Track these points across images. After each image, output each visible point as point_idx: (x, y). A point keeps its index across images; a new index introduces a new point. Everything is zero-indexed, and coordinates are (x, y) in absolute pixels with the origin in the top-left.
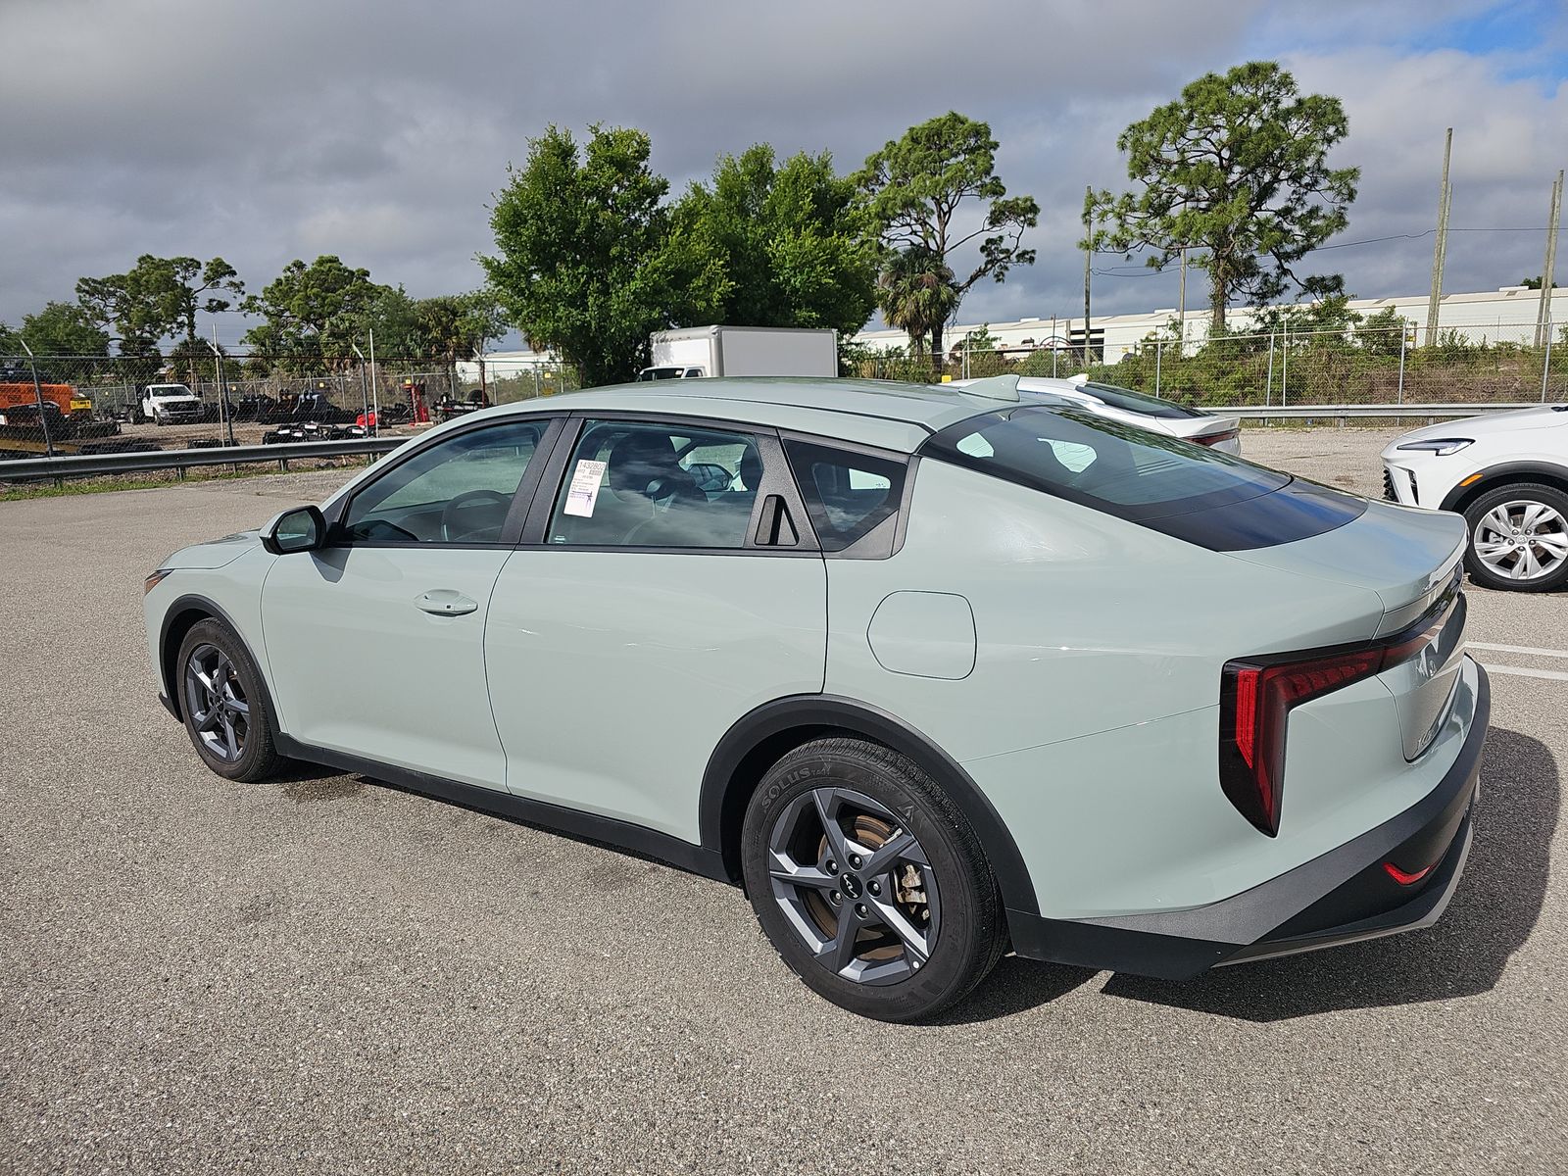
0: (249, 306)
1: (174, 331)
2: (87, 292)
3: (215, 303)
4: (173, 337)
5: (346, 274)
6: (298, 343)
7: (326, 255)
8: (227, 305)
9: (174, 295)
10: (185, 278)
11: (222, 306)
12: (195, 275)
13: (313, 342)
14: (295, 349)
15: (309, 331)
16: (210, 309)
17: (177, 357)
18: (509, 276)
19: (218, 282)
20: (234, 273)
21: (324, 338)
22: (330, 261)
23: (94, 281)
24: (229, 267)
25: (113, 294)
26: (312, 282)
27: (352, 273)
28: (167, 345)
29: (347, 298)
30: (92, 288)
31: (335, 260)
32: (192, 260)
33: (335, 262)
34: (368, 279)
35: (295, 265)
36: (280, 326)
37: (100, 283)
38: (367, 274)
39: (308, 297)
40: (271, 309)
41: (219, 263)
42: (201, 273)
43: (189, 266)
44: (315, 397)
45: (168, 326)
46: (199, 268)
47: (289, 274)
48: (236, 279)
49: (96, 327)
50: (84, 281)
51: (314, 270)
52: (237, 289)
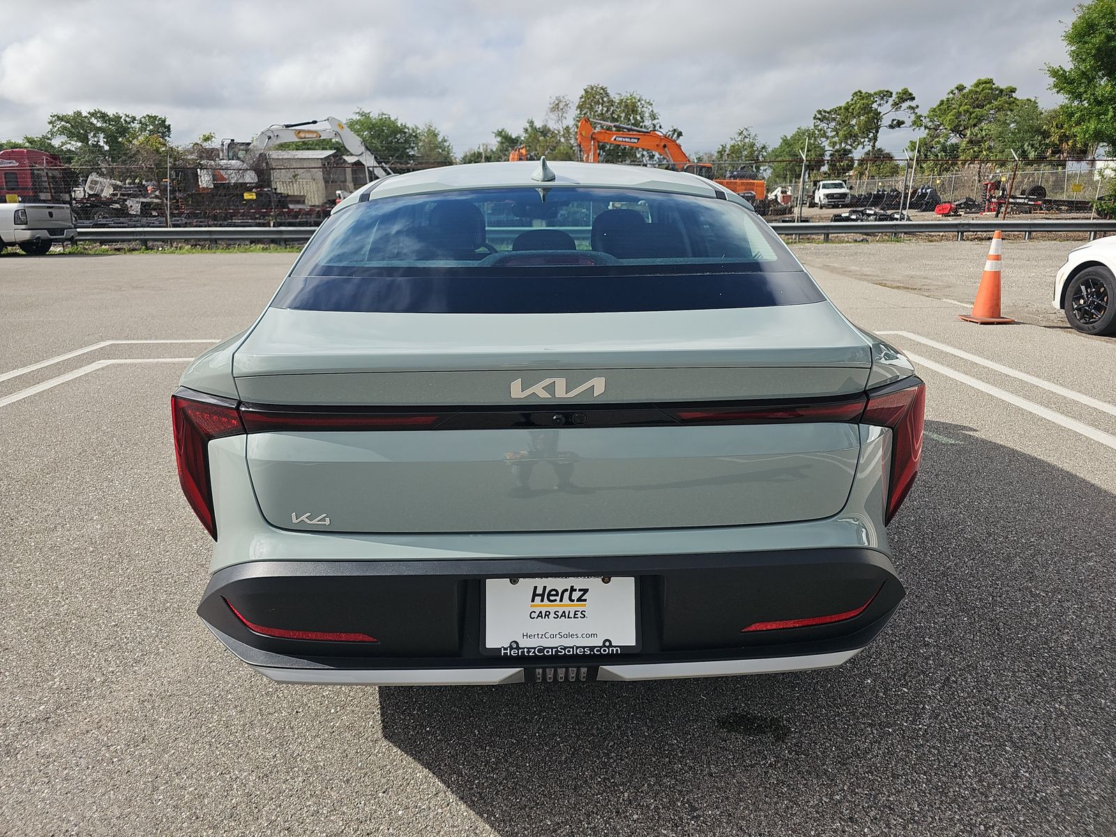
0: (918, 122)
1: (865, 143)
2: (819, 119)
3: (895, 122)
4: (863, 148)
5: (997, 92)
6: (944, 149)
7: (983, 78)
8: (903, 123)
9: (869, 118)
10: (880, 105)
11: (900, 123)
12: (887, 102)
13: (955, 147)
14: (939, 155)
15: (954, 139)
16: (891, 127)
17: (862, 162)
18: (1071, 82)
19: (901, 106)
20: (913, 99)
21: (963, 145)
22: (986, 83)
23: (825, 112)
24: (911, 94)
25: (834, 119)
26: (966, 101)
27: (1001, 91)
28: (858, 154)
29: (992, 112)
30: (823, 116)
31: (990, 82)
32: (887, 91)
33: (989, 83)
34: (1014, 95)
35: (957, 88)
36: (933, 137)
37: (828, 113)
38: (1013, 90)
39: (960, 113)
40: (929, 124)
41: (906, 92)
42: (891, 101)
43: (884, 96)
44: (929, 191)
45: (862, 140)
46: (891, 97)
47: (951, 95)
48: (913, 104)
49: (820, 142)
50: (820, 112)
51: (971, 91)
52: (912, 111)
